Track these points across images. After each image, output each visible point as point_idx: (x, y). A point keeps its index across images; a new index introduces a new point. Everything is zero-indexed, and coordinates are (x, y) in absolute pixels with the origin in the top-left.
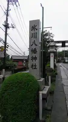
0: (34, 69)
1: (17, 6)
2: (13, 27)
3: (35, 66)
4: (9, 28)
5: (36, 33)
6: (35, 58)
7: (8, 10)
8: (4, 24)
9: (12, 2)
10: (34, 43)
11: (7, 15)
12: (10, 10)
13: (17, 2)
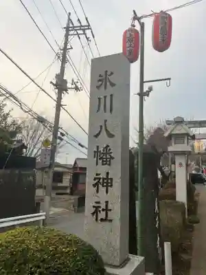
0: (102, 220)
1: (87, 39)
2: (77, 89)
3: (107, 210)
4: (66, 90)
5: (111, 95)
6: (107, 182)
7: (65, 49)
8: (55, 82)
9: (76, 30)
10: (104, 128)
11: (64, 61)
12: (72, 48)
13: (89, 29)
